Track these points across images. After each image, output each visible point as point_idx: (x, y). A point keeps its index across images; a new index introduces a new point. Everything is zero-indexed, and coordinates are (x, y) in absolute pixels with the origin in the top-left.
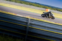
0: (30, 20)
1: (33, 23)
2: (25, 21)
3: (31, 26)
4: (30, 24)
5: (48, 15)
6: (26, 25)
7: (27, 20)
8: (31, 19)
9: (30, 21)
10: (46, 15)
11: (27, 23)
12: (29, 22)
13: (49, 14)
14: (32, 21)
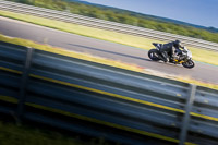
0: (194, 90)
1: (206, 100)
2: (179, 95)
3: (199, 111)
4: (197, 104)
5: (170, 54)
6: (182, 108)
7: (185, 91)
8: (198, 88)
9: (197, 93)
10: (162, 54)
11: (183, 101)
12: (193, 97)
13: (174, 49)
14: (203, 95)
